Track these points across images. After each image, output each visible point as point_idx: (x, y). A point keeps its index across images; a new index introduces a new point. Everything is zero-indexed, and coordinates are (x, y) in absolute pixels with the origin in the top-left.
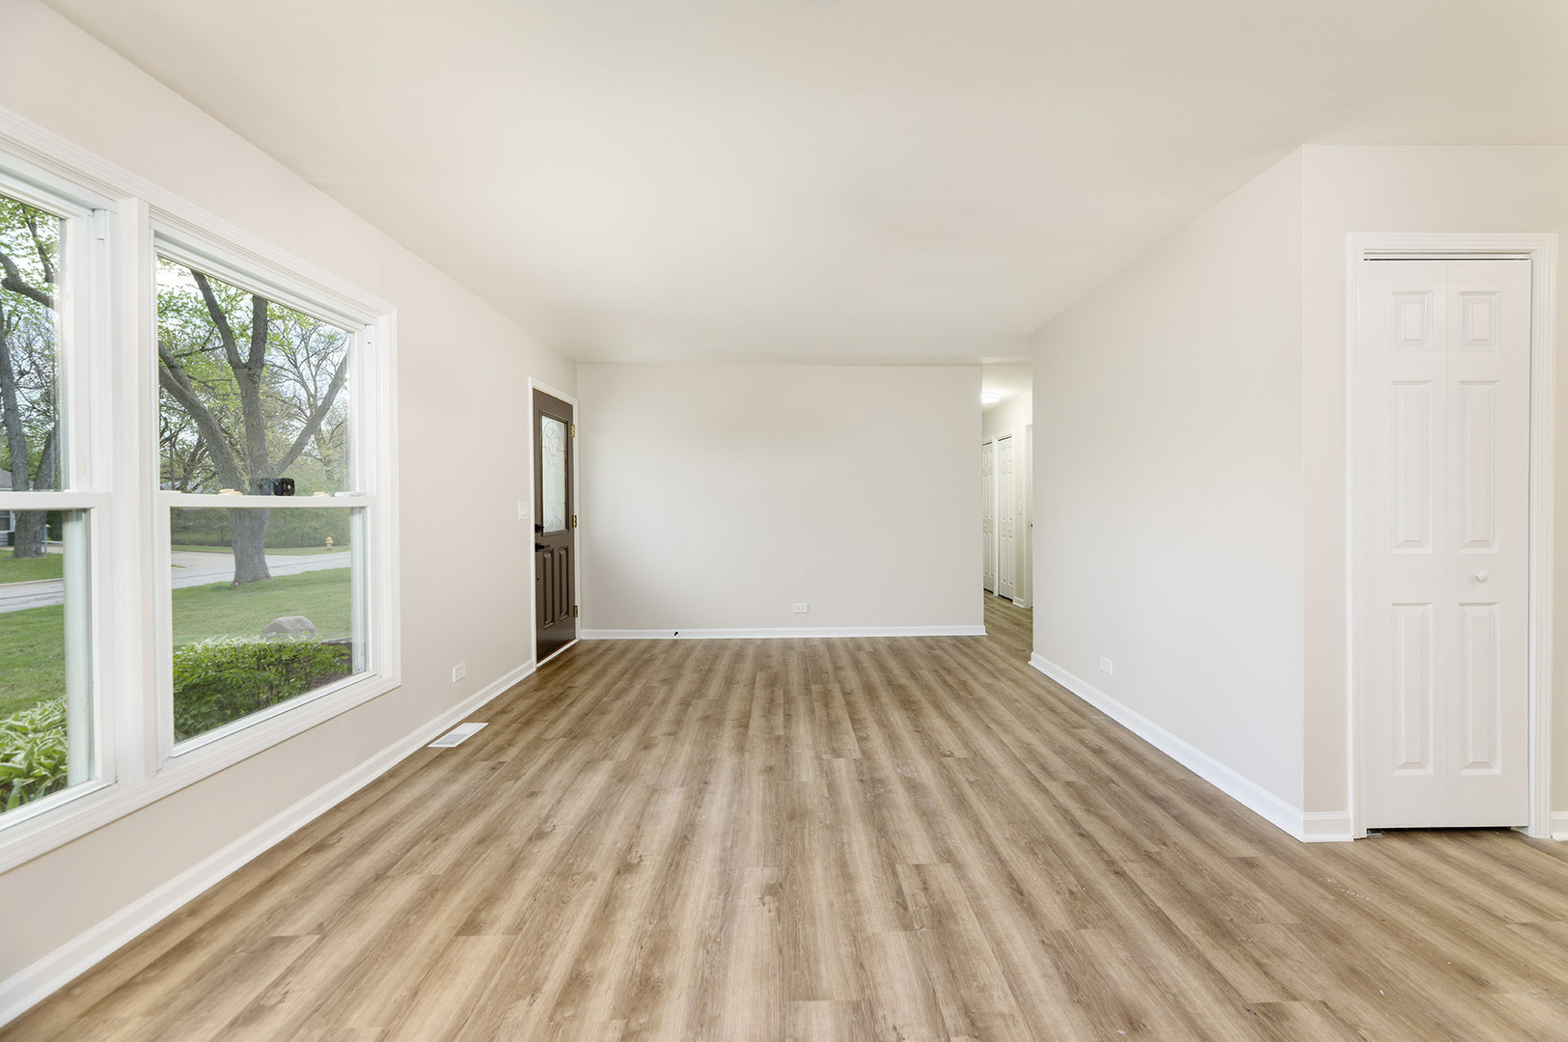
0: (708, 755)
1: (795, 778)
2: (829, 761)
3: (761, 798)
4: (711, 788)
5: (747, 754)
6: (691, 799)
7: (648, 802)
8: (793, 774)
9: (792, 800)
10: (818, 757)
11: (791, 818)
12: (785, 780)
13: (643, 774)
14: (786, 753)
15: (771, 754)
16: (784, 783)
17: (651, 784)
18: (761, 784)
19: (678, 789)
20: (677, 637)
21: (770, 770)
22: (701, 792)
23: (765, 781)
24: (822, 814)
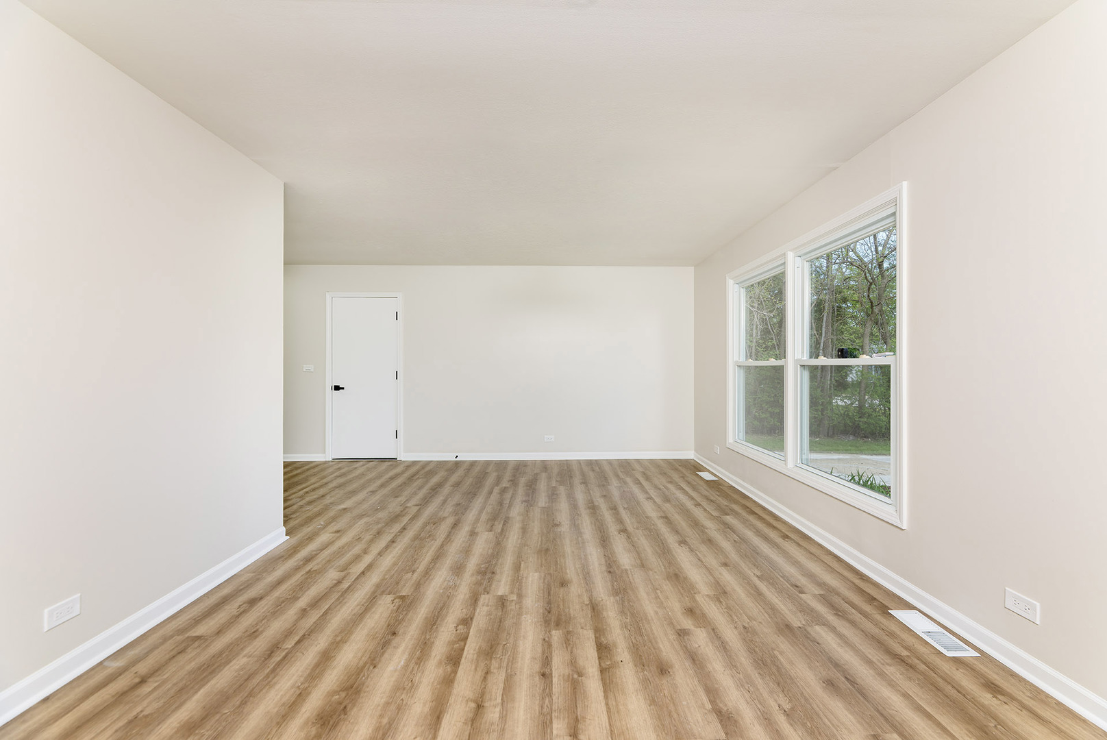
1: (543, 576)
2: (512, 593)
3: (567, 561)
5: (587, 602)
8: (544, 579)
9: (546, 560)
10: (520, 596)
11: (547, 550)
12: (550, 574)
14: (549, 603)
15: (563, 600)
16: (551, 572)
18: (568, 571)
21: (564, 584)
22: (610, 566)
23: (566, 573)
24: (529, 551)
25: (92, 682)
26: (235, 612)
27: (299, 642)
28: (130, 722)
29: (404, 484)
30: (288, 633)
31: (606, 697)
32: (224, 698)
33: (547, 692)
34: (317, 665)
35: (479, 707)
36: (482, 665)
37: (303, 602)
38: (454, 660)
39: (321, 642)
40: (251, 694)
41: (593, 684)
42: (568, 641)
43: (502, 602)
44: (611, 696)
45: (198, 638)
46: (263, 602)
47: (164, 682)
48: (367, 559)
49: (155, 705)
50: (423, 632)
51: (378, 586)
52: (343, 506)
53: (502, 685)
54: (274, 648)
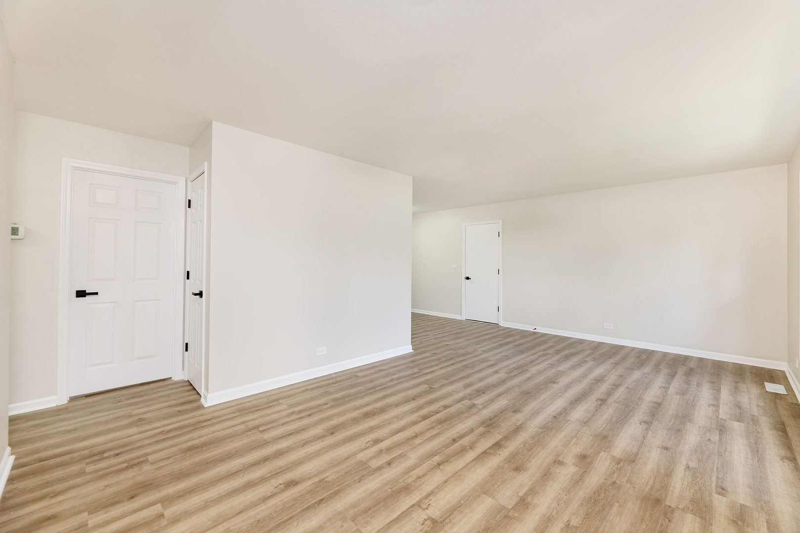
0: (542, 433)
1: (509, 404)
2: (482, 405)
4: (554, 414)
5: (518, 424)
6: (567, 413)
7: (590, 419)
9: (521, 397)
10: (484, 407)
11: (528, 393)
12: (514, 405)
13: (591, 435)
14: (496, 416)
15: (505, 418)
16: (516, 404)
17: (587, 428)
19: (572, 419)
21: (516, 411)
22: (560, 414)
23: (524, 408)
25: (326, 378)
26: (373, 372)
27: (382, 389)
28: (325, 392)
29: (489, 339)
30: (382, 385)
31: (471, 462)
32: (349, 396)
33: (447, 446)
34: (380, 398)
35: (416, 436)
36: (434, 424)
37: (394, 377)
38: (425, 418)
39: (389, 391)
40: (355, 398)
41: (471, 455)
42: (482, 435)
43: (473, 406)
44: (474, 463)
45: (357, 376)
46: (384, 372)
47: (340, 385)
48: (435, 368)
49: (333, 390)
50: (425, 404)
51: (427, 380)
52: (447, 343)
53: (432, 434)
54: (374, 387)
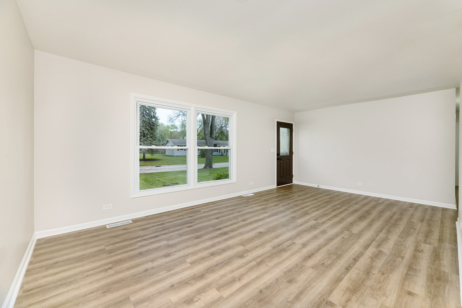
20: (318, 187)
